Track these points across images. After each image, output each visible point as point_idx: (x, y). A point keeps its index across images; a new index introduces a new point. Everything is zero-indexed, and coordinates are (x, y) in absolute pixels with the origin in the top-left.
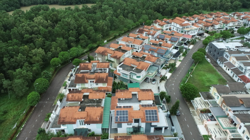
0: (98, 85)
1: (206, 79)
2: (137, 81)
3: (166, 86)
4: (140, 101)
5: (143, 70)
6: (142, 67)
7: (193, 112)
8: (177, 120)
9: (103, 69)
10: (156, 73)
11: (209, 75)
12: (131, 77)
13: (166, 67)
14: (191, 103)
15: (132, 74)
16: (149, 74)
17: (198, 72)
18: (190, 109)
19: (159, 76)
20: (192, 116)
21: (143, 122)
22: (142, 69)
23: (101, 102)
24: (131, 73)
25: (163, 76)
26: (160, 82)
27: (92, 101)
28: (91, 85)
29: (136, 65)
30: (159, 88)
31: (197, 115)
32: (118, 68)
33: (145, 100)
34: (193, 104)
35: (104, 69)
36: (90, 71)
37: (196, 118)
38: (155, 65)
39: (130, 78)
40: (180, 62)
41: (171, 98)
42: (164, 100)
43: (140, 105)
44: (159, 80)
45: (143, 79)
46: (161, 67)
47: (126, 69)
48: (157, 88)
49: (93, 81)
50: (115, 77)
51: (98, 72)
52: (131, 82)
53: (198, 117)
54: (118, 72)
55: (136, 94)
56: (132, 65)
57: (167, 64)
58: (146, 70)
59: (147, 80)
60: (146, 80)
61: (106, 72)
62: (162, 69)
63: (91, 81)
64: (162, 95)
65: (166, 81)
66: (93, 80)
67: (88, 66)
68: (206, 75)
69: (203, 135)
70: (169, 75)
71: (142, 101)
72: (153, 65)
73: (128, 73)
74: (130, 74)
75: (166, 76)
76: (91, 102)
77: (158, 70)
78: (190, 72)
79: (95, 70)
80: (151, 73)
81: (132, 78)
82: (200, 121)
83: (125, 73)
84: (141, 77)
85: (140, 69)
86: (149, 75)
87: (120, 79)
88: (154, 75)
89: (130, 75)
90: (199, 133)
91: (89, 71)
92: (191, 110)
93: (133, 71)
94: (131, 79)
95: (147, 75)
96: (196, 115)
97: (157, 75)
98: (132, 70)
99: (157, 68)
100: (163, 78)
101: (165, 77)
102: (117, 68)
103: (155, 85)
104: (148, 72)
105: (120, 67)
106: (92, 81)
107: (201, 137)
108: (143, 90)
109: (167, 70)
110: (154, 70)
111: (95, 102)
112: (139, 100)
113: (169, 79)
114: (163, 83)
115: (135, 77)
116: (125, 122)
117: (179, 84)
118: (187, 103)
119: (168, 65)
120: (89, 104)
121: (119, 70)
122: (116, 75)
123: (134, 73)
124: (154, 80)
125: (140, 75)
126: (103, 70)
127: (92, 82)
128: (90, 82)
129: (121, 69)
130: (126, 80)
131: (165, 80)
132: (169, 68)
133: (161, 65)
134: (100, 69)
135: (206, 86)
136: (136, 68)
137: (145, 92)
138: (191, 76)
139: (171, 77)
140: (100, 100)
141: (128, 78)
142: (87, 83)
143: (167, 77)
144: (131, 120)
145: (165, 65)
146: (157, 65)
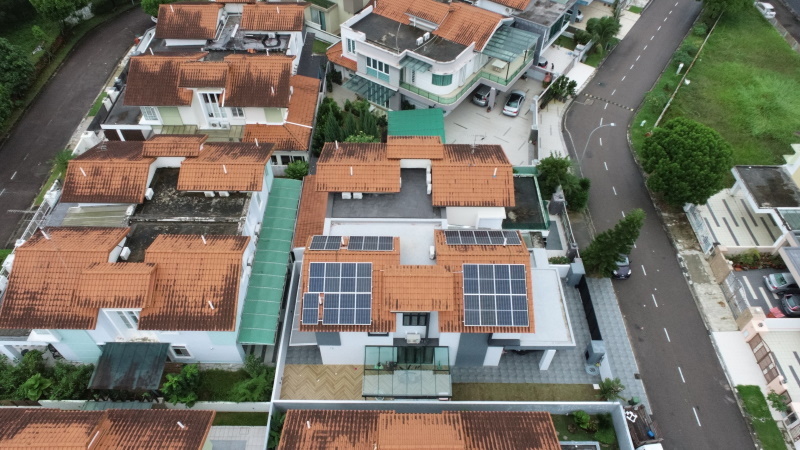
0: (241, 114)
1: (756, 102)
2: (432, 102)
3: (568, 126)
4: (439, 211)
5: (464, 47)
6: (462, 28)
7: (694, 260)
8: (616, 302)
9: (272, 34)
10: (524, 65)
11: (768, 80)
12: (408, 79)
13: (570, 35)
14: (685, 219)
15: (411, 64)
16: (495, 69)
17: (720, 65)
18: (679, 247)
19: (540, 76)
20: (684, 281)
21: (447, 327)
22: (461, 41)
23: (238, 210)
24: (407, 57)
25: (556, 77)
26: (542, 106)
27: (197, 201)
28: (211, 115)
29: (433, 21)
30: (534, 137)
31: (712, 279)
32: (347, 33)
33: (468, 205)
34: (692, 220)
35: (278, 37)
36: (210, 42)
37: (708, 297)
38: (525, 21)
39: (402, 83)
40: (637, 16)
41: (591, 188)
42: (559, 196)
43: (439, 233)
44: (536, 99)
45: (462, 93)
46: (551, 37)
47: (384, 39)
48: (528, 136)
49: (218, 95)
50: (335, 78)
51: (245, 52)
52: (406, 105)
53: (716, 291)
54: (345, 53)
55: (423, 171)
56: (415, 22)
57: (577, 21)
58: (479, 46)
59: (480, 97)
60: (477, 95)
61: (285, 50)
62: (553, 46)
63: (205, 96)
64: (551, 173)
65: (568, 102)
66: (215, 92)
67: (198, 16)
68: (758, 79)
69: (740, 388)
70: (581, 75)
71: (450, 210)
72: (514, 25)
73: (391, 59)
74: (401, 62)
75: (570, 80)
76: (189, 209)
77: (537, 48)
78: (681, 65)
79: (232, 42)
80: (502, 65)
81: (410, 87)
82: (727, 312)
83: (379, 59)
84: (456, 81)
85: (450, 43)
86: (494, 73)
87: (356, 88)
88: (516, 73)
89: (402, 72)
90: (720, 374)
91: (203, 42)
92: (683, 250)
93: (419, 51)
94: (405, 91)
95: (481, 73)
96: (705, 280)
97: (530, 74)
98: (413, 46)
99: (534, 39)
100: (557, 90)
101: (564, 84)
102: (343, 32)
103: (517, 120)
104: (491, 58)
105: (355, 27)
106: (212, 96)
107: (731, 393)
108: (461, 151)
109: (576, 52)
110: (517, 51)
111: (209, 206)
112: (436, 201)
113: (583, 93)
114: (556, 112)
115: (423, 81)
116: (352, 328)
117: (631, 120)
118: (665, 215)
119: (582, 27)
120: (176, 219)
121: (351, 44)
122: (338, 69)
123: (419, 62)
124: (513, 98)
125: (449, 73)
126: (274, 43)
127: (213, 101)
128: (201, 100)
129: (360, 36)
130: (384, 95)
131: (564, 100)
132: (584, 44)
133: (553, 23)
134: (257, 38)
135: (757, 132)
136: (431, 35)
137: (467, 162)
138: (687, 82)
139: (593, 83)
140: (234, 195)
141: (393, 84)
142: (186, 103)
143: (573, 84)
144: (386, 317)
145: (569, 29)
146: (535, 25)
